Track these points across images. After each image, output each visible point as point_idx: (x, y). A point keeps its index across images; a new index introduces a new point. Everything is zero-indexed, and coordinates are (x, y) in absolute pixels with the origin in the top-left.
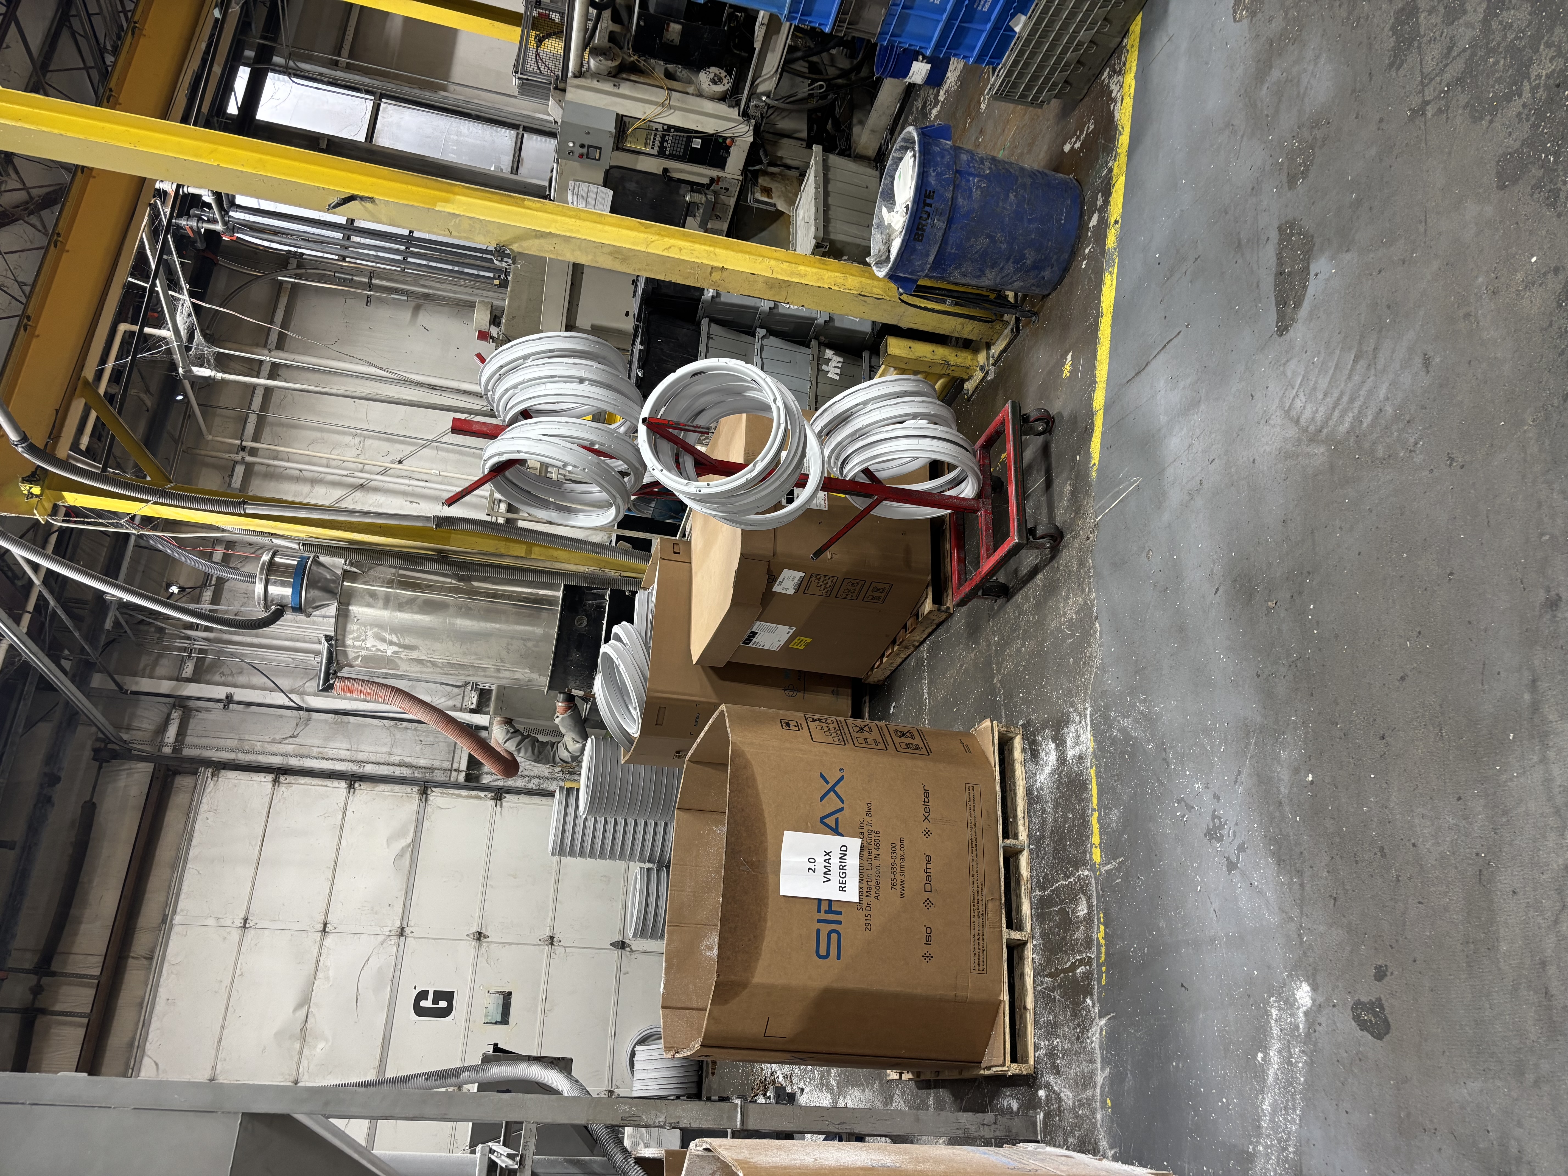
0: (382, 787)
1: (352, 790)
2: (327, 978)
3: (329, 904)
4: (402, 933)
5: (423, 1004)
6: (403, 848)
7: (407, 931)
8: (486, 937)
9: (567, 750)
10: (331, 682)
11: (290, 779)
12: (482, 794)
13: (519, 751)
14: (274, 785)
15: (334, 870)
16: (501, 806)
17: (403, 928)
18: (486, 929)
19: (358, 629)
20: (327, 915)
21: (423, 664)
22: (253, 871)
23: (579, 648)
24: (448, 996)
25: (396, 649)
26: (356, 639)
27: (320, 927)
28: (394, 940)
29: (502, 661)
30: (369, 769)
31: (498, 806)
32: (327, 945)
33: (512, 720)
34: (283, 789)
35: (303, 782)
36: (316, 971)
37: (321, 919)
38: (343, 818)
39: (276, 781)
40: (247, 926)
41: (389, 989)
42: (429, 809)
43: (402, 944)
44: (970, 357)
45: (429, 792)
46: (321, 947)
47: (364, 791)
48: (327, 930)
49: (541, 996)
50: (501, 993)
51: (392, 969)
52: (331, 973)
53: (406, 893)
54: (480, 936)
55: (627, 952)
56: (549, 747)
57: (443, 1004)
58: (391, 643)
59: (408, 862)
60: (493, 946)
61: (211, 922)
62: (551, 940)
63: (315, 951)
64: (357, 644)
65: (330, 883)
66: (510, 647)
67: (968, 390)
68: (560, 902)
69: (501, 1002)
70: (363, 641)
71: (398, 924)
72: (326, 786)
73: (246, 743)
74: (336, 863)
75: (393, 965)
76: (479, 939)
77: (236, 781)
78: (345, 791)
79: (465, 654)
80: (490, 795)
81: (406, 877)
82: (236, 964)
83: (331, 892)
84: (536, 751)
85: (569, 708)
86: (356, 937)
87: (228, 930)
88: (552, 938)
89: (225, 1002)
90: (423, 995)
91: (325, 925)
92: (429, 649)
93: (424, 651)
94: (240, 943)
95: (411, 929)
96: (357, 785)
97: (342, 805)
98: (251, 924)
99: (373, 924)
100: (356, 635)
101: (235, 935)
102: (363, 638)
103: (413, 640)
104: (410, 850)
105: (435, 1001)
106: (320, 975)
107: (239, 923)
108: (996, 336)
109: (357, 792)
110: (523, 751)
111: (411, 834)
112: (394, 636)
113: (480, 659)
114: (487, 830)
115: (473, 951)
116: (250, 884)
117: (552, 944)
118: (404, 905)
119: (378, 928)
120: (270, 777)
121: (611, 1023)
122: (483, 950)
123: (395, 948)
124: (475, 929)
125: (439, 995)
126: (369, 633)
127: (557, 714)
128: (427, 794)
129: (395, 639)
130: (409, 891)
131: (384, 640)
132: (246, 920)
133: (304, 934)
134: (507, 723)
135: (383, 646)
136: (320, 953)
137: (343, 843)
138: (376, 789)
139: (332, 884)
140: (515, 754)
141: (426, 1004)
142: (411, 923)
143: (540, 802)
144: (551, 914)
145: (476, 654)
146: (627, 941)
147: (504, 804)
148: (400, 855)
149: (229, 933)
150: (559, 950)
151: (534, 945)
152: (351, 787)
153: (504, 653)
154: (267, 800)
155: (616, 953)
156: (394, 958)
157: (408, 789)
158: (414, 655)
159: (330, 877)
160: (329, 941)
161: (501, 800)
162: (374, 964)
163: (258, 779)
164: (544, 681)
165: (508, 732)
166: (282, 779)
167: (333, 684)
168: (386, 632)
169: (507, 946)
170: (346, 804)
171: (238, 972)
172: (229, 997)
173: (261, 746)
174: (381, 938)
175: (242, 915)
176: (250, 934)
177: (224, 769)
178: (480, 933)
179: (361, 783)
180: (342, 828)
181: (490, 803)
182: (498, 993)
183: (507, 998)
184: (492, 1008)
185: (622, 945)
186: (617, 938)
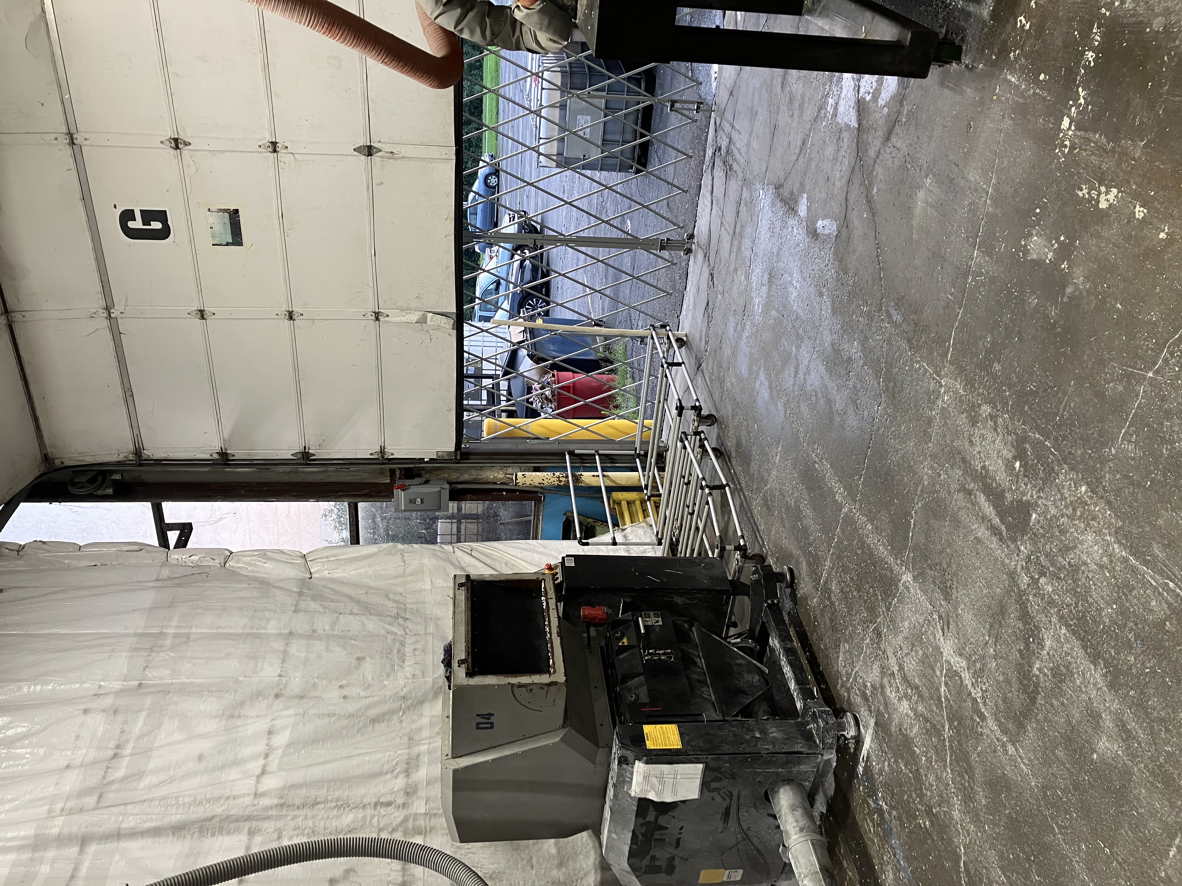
4: (72, 140)
5: (131, 224)
6: (32, 24)
7: (79, 138)
8: (186, 144)
17: (72, 134)
18: (184, 134)
24: (161, 216)
28: (66, 149)
41: (81, 205)
43: (78, 154)
49: (275, 213)
50: (225, 211)
51: (77, 185)
53: (60, 87)
54: (177, 143)
55: (376, 159)
57: (156, 225)
59: (47, 43)
60: (197, 155)
62: (274, 147)
68: (277, 96)
69: (227, 221)
71: (63, 129)
76: (177, 147)
81: (51, 65)
88: (274, 144)
90: (128, 215)
95: (84, 136)
104: (43, 25)
105: (146, 222)
115: (174, 160)
117: (275, 151)
118: (62, 101)
121: (368, 241)
122: (187, 159)
123: (71, 160)
124: (169, 134)
125: (148, 216)
130: (62, 85)
141: (137, 224)
142: (81, 127)
144: (267, 111)
146: (375, 145)
148: (32, 35)
150: (287, 160)
151: (252, 153)
155: (363, 159)
178: (176, 140)
182: (220, 210)
183: (234, 215)
184: (218, 228)
185: (369, 151)
186: (362, 142)
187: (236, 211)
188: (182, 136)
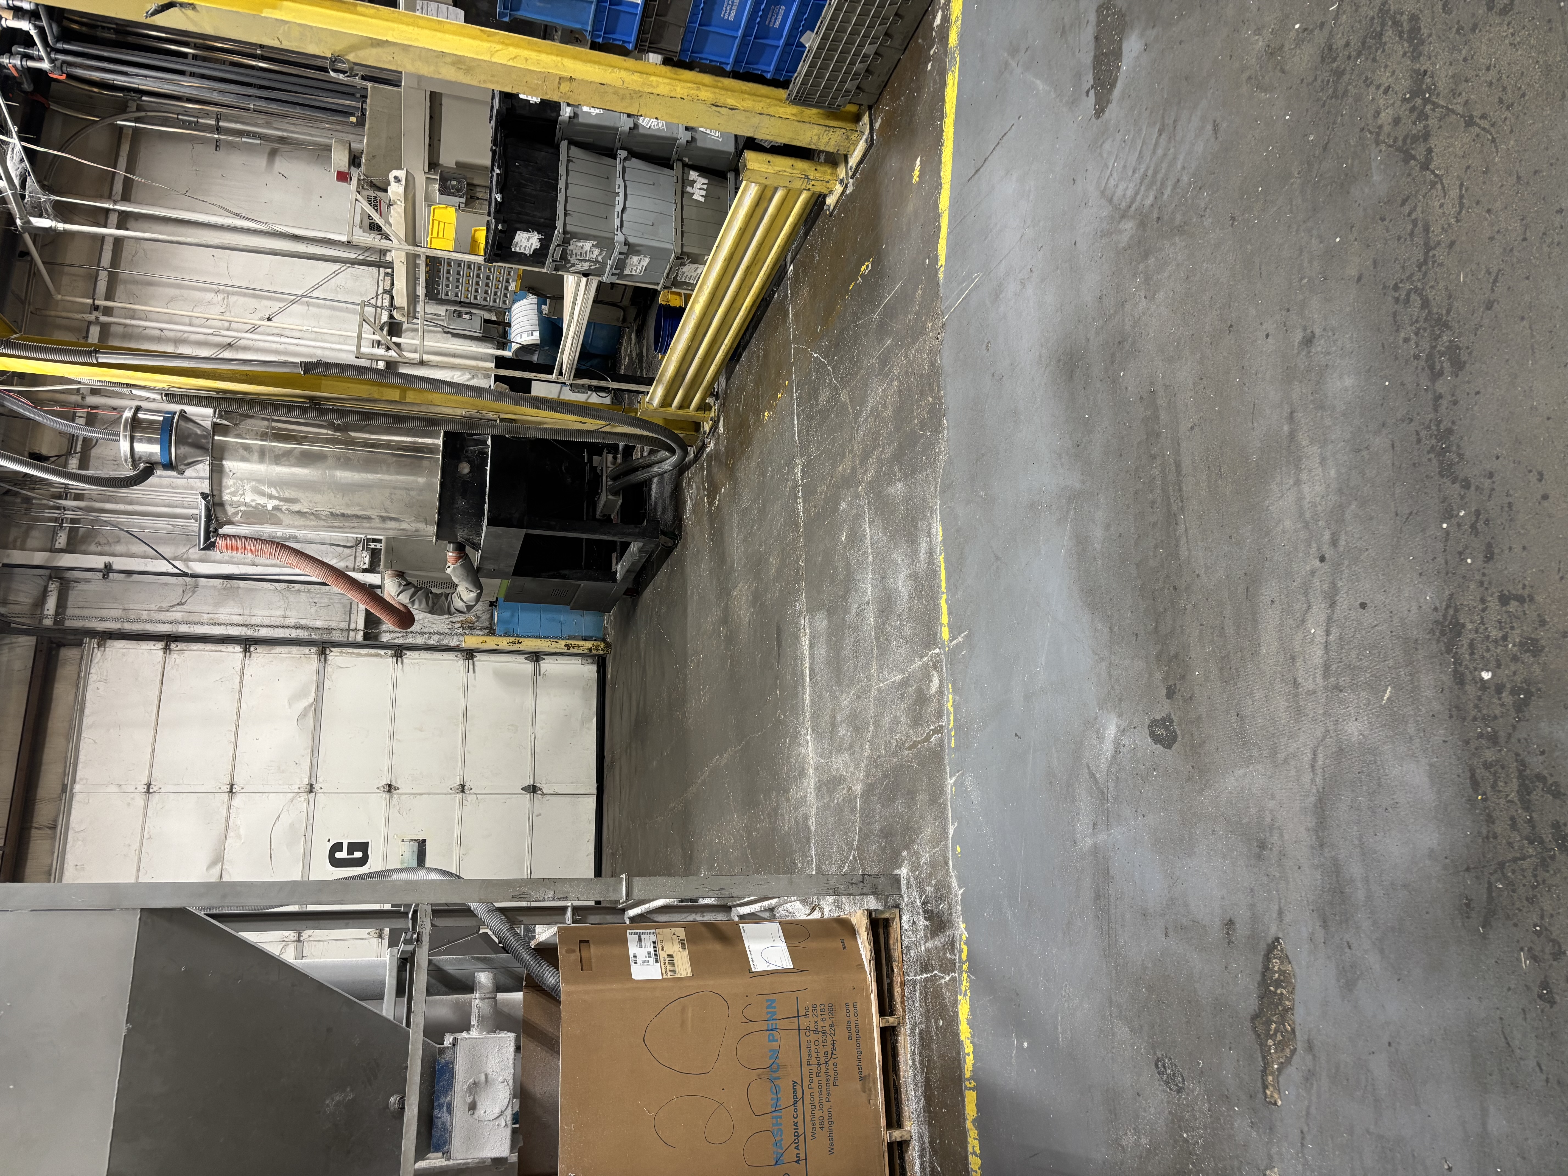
0: (278, 649)
1: (248, 654)
2: (239, 836)
3: (234, 766)
4: (311, 789)
5: (338, 855)
6: (305, 708)
7: (317, 787)
8: (396, 789)
9: (462, 600)
10: (213, 540)
11: (182, 646)
12: (382, 652)
13: (413, 603)
14: (165, 653)
15: (236, 733)
16: (402, 663)
17: (311, 785)
18: (396, 781)
19: (235, 484)
20: (232, 776)
21: (306, 517)
22: (151, 737)
23: (464, 495)
24: (363, 847)
25: (276, 502)
26: (233, 494)
27: (227, 788)
28: (304, 796)
29: (387, 512)
30: (264, 633)
31: (399, 663)
32: (235, 805)
33: (403, 573)
34: (175, 656)
35: (195, 648)
36: (227, 829)
37: (227, 780)
38: (241, 682)
39: (166, 648)
40: (151, 791)
41: (302, 843)
42: (329, 669)
43: (312, 800)
44: (829, 171)
45: (328, 652)
46: (229, 807)
47: (260, 655)
48: (234, 791)
49: (455, 840)
50: (415, 841)
51: (304, 825)
52: (242, 832)
53: (312, 751)
54: (390, 788)
55: (538, 796)
56: (443, 598)
57: (358, 855)
58: (271, 497)
59: (312, 721)
60: (403, 797)
61: (113, 789)
62: (462, 788)
63: (225, 811)
64: (235, 499)
65: (232, 746)
66: (393, 496)
67: (829, 206)
68: (469, 753)
69: (416, 849)
70: (242, 495)
71: (306, 781)
72: (221, 651)
73: (131, 612)
74: (237, 726)
75: (305, 820)
76: (389, 791)
77: (124, 650)
78: (241, 655)
79: (348, 505)
80: (390, 652)
81: (311, 736)
82: (143, 828)
83: (235, 755)
84: (430, 602)
85: (460, 558)
86: (264, 796)
87: (132, 795)
88: (463, 786)
89: (135, 866)
90: (337, 847)
91: (232, 786)
92: (310, 501)
93: (305, 504)
94: (146, 808)
95: (320, 785)
96: (252, 649)
97: (238, 669)
98: (155, 789)
99: (281, 782)
100: (233, 489)
101: (140, 800)
102: (241, 492)
103: (293, 493)
104: (313, 709)
105: (350, 852)
106: (231, 834)
107: (142, 788)
108: (852, 147)
109: (253, 655)
110: (417, 602)
111: (313, 694)
112: (273, 489)
113: (363, 510)
114: (390, 687)
115: (384, 803)
116: (150, 751)
117: (463, 792)
118: (311, 762)
119: (287, 786)
120: (160, 645)
121: (527, 863)
122: (395, 801)
123: (305, 804)
124: (385, 782)
125: (353, 847)
126: (247, 487)
127: (449, 564)
128: (325, 654)
129: (274, 493)
130: (315, 750)
131: (262, 494)
132: (149, 786)
133: (211, 796)
134: (398, 575)
135: (263, 501)
136: (229, 813)
137: (243, 705)
138: (272, 652)
139: (236, 746)
140: (409, 606)
141: (342, 855)
142: (320, 780)
143: (441, 657)
144: (460, 764)
145: (359, 505)
146: (538, 785)
147: (405, 661)
148: (304, 715)
149: (133, 799)
150: (471, 798)
151: (445, 794)
152: (246, 650)
153: (388, 503)
154: (159, 667)
155: (528, 796)
156: (305, 814)
157: (306, 650)
158: (296, 507)
159: (233, 740)
160: (237, 801)
161: (401, 657)
162: (285, 819)
163: (148, 647)
164: (432, 529)
165: (400, 584)
166: (173, 646)
167: (214, 542)
168: (264, 484)
169: (418, 796)
170: (243, 668)
171: (146, 836)
172: (140, 859)
173: (148, 615)
174: (292, 795)
175: (145, 781)
176: (155, 799)
177: (110, 638)
178: (390, 786)
179: (257, 647)
180: (240, 692)
181: (391, 661)
182: (412, 841)
183: (422, 845)
184: (407, 855)
185: (533, 789)
186: (527, 783)
187: (424, 841)
188: (394, 783)
